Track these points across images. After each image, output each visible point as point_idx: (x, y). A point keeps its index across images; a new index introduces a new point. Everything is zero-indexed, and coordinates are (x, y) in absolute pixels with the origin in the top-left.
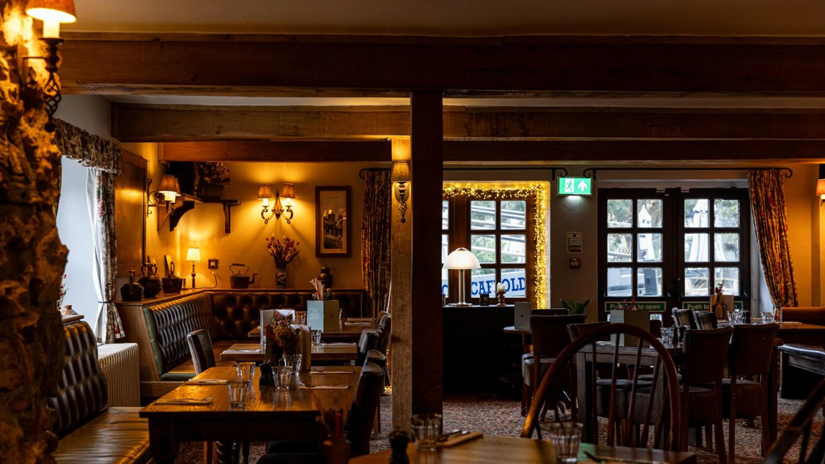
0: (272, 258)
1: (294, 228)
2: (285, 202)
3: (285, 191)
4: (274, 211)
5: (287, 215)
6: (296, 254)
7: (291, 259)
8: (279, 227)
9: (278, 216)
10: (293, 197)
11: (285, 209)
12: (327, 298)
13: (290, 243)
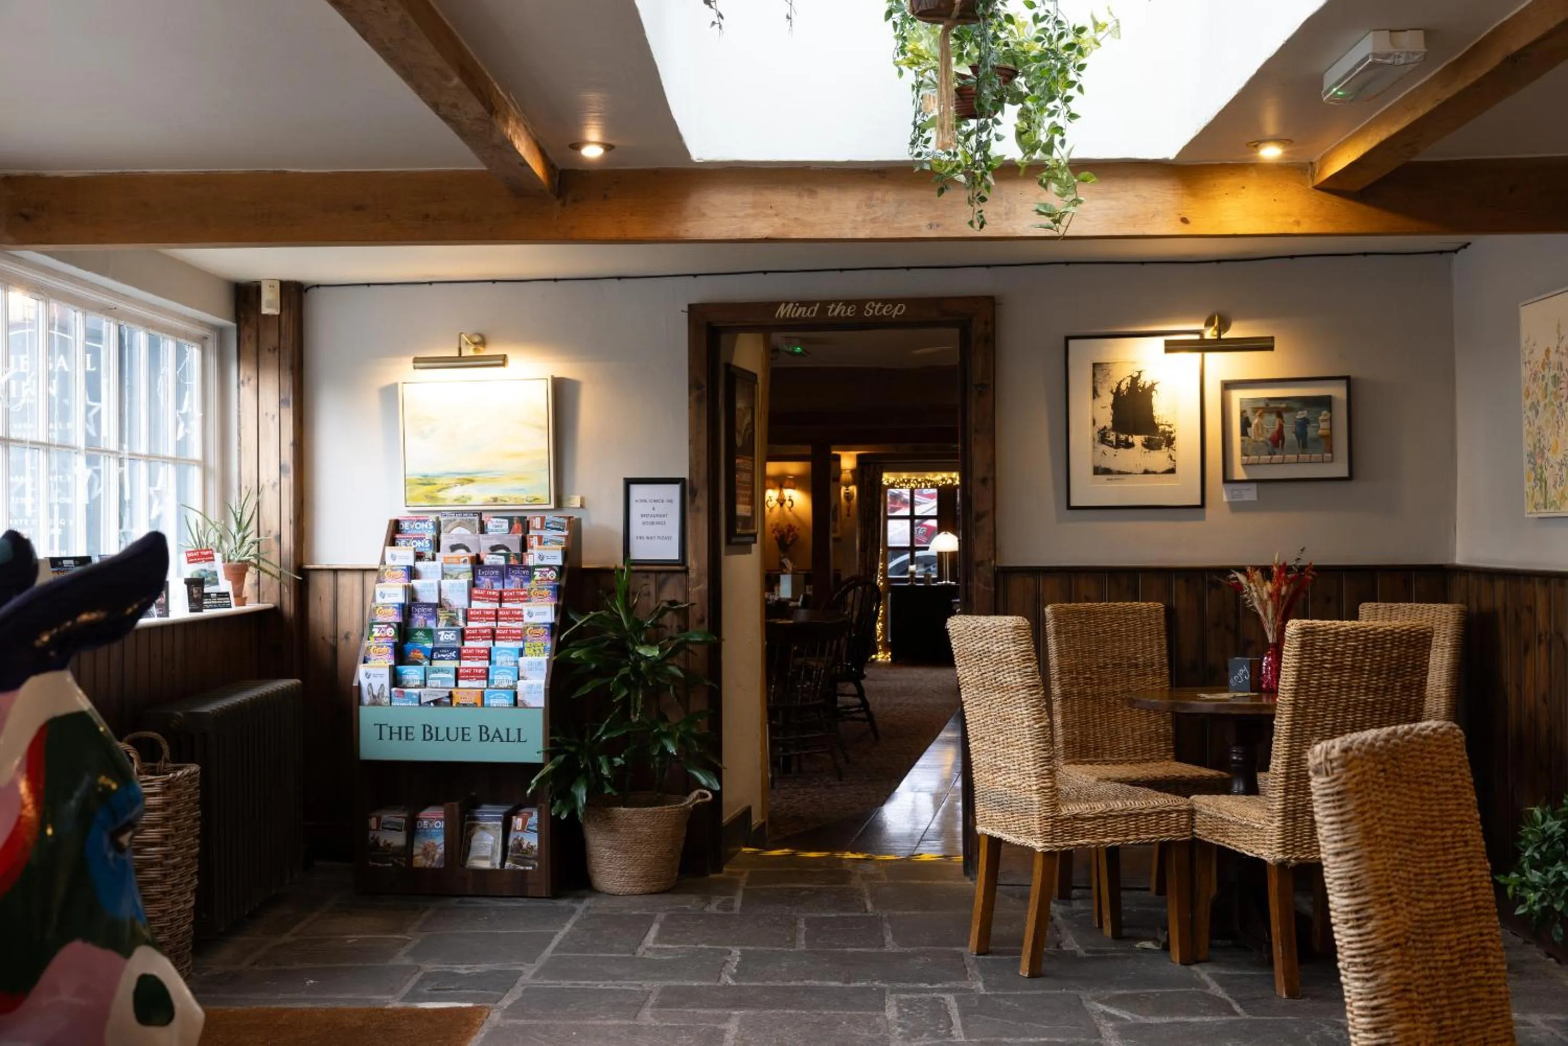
0: (776, 542)
1: (796, 516)
2: (788, 493)
3: (787, 483)
4: (778, 500)
5: (788, 503)
6: (796, 537)
7: (792, 542)
8: (782, 514)
9: (782, 505)
10: (794, 488)
11: (787, 498)
12: (794, 573)
13: (791, 528)
